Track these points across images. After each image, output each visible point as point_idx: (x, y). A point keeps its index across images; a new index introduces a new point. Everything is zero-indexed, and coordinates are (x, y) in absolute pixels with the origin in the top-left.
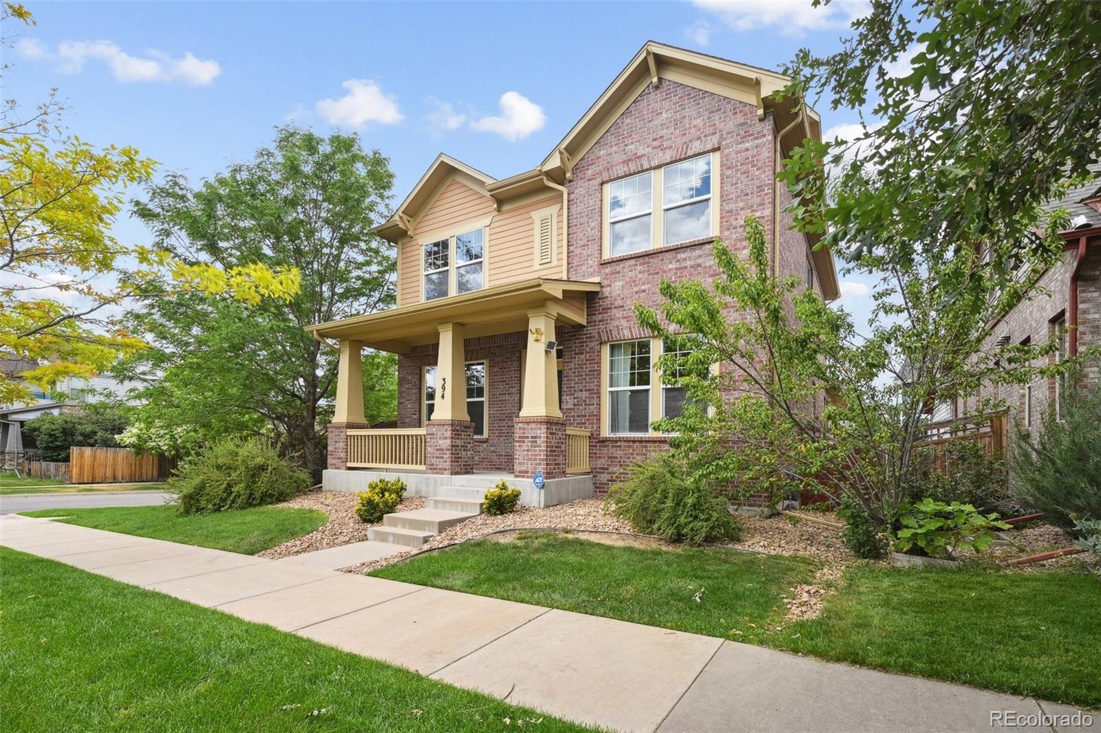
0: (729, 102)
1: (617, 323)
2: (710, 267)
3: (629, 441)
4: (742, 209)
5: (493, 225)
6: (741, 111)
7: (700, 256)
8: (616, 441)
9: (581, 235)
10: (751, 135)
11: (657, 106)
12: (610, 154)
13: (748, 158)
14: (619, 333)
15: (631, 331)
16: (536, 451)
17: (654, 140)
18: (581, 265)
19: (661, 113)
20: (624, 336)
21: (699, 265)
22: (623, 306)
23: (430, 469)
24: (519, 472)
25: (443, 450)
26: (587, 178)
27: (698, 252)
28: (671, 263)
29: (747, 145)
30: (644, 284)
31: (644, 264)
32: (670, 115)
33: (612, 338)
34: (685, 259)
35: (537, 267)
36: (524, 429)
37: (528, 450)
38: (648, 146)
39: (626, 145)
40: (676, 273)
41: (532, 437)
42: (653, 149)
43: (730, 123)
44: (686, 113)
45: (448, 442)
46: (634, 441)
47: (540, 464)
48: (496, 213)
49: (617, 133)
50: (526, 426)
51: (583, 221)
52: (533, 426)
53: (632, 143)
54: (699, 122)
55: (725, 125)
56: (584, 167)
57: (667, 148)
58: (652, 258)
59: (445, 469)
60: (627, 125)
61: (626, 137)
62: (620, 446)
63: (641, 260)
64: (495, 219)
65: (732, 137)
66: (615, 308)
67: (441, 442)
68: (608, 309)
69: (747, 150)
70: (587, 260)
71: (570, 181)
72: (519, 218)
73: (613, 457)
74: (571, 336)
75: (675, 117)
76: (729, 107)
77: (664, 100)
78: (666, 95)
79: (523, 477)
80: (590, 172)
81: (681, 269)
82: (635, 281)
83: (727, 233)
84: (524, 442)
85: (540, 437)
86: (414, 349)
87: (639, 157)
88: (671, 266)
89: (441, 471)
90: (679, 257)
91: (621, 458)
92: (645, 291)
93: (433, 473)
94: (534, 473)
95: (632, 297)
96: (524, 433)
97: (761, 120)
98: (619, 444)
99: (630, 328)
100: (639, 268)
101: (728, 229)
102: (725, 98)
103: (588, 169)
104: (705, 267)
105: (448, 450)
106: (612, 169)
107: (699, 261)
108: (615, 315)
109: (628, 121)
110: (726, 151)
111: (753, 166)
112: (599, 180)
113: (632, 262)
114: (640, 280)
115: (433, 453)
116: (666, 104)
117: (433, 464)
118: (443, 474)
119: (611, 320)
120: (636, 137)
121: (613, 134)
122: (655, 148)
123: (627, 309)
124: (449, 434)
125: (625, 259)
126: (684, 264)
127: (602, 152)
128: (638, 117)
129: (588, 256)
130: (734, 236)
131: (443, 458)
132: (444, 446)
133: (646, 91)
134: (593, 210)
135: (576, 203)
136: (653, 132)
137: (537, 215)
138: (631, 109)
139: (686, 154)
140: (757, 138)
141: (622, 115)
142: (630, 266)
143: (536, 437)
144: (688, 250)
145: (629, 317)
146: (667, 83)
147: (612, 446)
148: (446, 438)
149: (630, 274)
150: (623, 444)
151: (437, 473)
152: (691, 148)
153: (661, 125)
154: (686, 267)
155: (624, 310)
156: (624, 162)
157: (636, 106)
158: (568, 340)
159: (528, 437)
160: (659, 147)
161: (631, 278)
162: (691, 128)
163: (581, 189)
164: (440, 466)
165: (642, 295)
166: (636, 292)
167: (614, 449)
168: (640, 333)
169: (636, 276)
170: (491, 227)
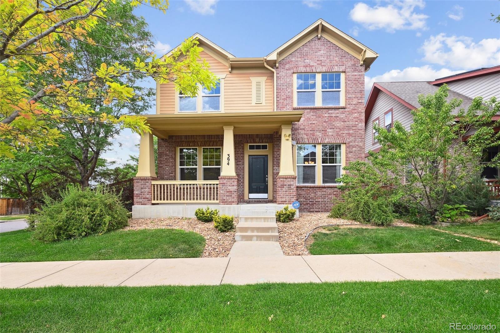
0: (349, 55)
1: (301, 136)
2: (342, 118)
3: (308, 188)
4: (354, 98)
5: (226, 79)
6: (353, 60)
7: (338, 113)
8: (302, 188)
9: (283, 94)
10: (357, 70)
11: (319, 47)
12: (298, 61)
13: (356, 79)
14: (303, 141)
15: (308, 140)
16: (291, 191)
17: (318, 61)
18: (283, 108)
19: (321, 50)
20: (305, 142)
21: (338, 117)
22: (304, 129)
23: (222, 202)
24: (281, 202)
25: (232, 192)
26: (286, 69)
27: (337, 111)
28: (326, 114)
29: (355, 74)
30: (314, 121)
31: (314, 112)
32: (324, 52)
33: (299, 142)
34: (332, 113)
35: (253, 104)
36: (283, 181)
37: (286, 191)
38: (315, 63)
39: (305, 59)
40: (328, 118)
41: (288, 185)
42: (317, 64)
43: (349, 63)
44: (331, 53)
45: (235, 187)
46: (310, 188)
47: (293, 198)
48: (228, 73)
49: (301, 53)
50: (285, 180)
51: (284, 88)
52: (289, 180)
53: (308, 59)
54: (337, 59)
55: (347, 63)
56: (284, 63)
57: (323, 66)
58: (318, 110)
59: (233, 202)
60: (305, 51)
61: (305, 56)
62: (304, 190)
63: (313, 111)
64: (228, 76)
65: (350, 69)
66: (300, 129)
67: (230, 188)
68: (297, 129)
69: (356, 75)
70: (286, 106)
71: (277, 68)
72: (243, 78)
73: (301, 195)
74: (278, 139)
75: (327, 54)
76: (349, 57)
77: (322, 45)
78: (323, 43)
79: (284, 204)
80: (287, 66)
81: (330, 117)
82: (310, 119)
83: (348, 106)
84: (284, 187)
85: (293, 185)
86: (171, 137)
87: (311, 66)
88: (326, 115)
89: (231, 203)
90: (329, 112)
91: (304, 195)
92: (314, 124)
93: (225, 204)
94: (290, 202)
95: (308, 125)
96: (284, 183)
97: (361, 65)
98: (303, 189)
99: (308, 139)
100: (311, 113)
101: (349, 105)
102: (347, 53)
103: (286, 65)
104: (340, 118)
105: (235, 192)
106: (298, 68)
107: (338, 115)
108: (300, 132)
109: (305, 49)
110: (348, 74)
111: (358, 82)
112: (292, 71)
113: (309, 110)
114: (312, 119)
115: (224, 194)
116: (323, 48)
117: (224, 200)
118: (231, 204)
119: (298, 134)
120: (310, 57)
121: (298, 53)
122: (318, 64)
123: (306, 130)
124: (235, 183)
125: (305, 109)
126: (331, 115)
127: (293, 59)
128: (310, 49)
129: (287, 104)
130: (351, 108)
131: (231, 196)
132: (232, 190)
133: (314, 39)
134: (289, 84)
135: (280, 79)
136: (317, 57)
137: (254, 80)
138: (307, 44)
139: (332, 70)
140: (359, 72)
141: (303, 45)
142: (307, 112)
143: (290, 185)
144: (333, 110)
145: (307, 134)
146: (323, 39)
147: (300, 190)
148: (234, 186)
149: (307, 115)
150: (305, 189)
151: (227, 204)
152: (334, 69)
153: (321, 55)
154: (332, 117)
155: (305, 131)
156: (304, 66)
157: (309, 44)
158: (276, 141)
159: (286, 185)
160: (320, 64)
161: (308, 117)
162: (333, 60)
163: (283, 73)
164: (230, 201)
165: (313, 125)
166: (310, 124)
167: (301, 191)
168: (312, 141)
169: (310, 117)
170: (225, 79)
